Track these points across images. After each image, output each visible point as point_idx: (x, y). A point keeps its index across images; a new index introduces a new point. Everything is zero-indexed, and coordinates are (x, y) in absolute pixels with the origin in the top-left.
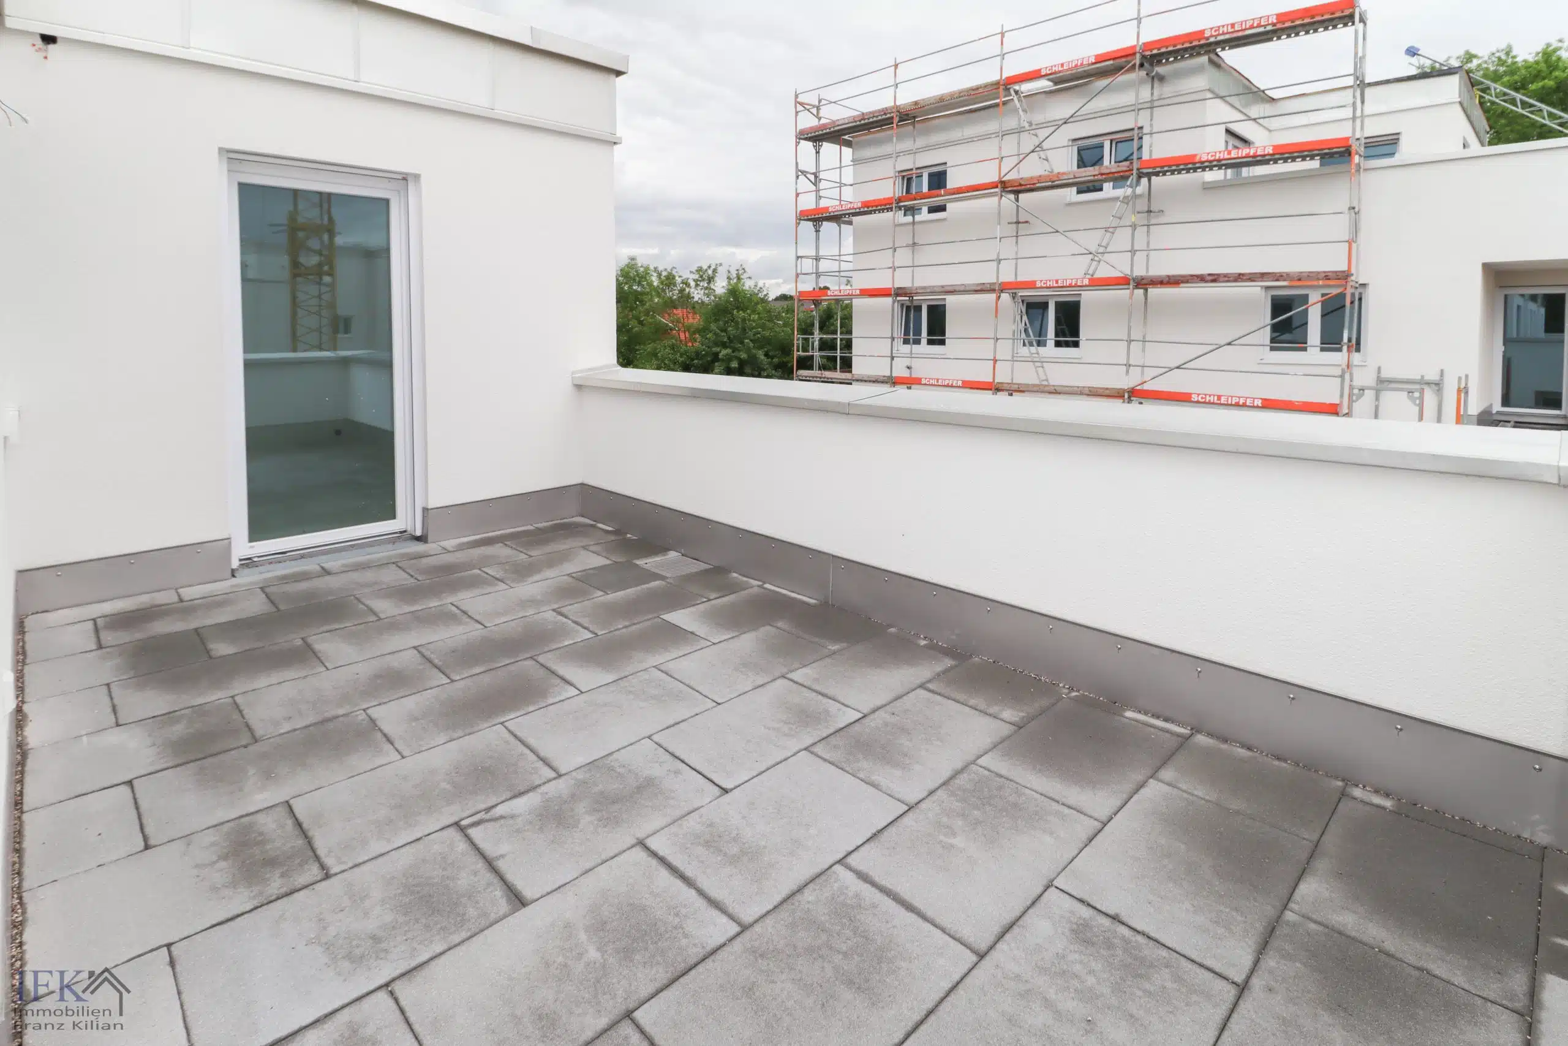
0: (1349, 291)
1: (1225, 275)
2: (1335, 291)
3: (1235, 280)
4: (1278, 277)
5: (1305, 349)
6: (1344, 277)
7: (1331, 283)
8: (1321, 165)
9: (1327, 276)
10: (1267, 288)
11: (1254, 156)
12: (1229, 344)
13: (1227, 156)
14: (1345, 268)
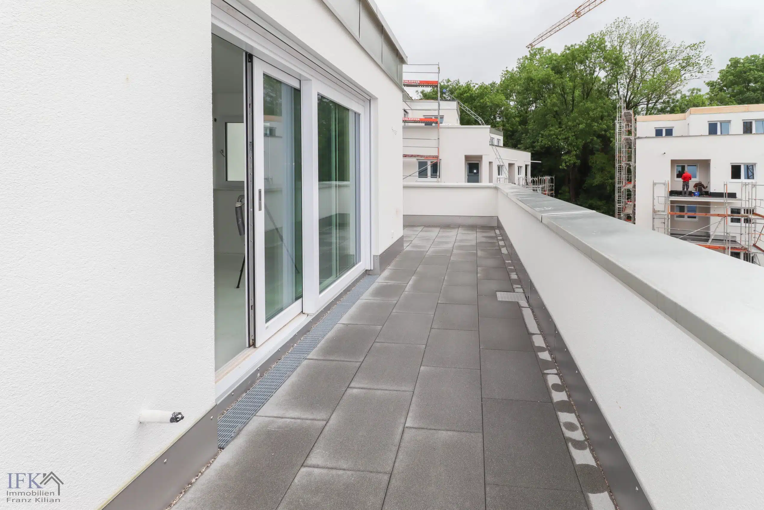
0: (438, 161)
1: (408, 155)
2: (435, 161)
3: (411, 157)
4: (422, 156)
5: (427, 177)
6: (437, 157)
7: (434, 159)
8: (425, 125)
9: (433, 157)
10: (417, 159)
11: (415, 121)
12: (410, 176)
13: (408, 119)
14: (437, 155)
